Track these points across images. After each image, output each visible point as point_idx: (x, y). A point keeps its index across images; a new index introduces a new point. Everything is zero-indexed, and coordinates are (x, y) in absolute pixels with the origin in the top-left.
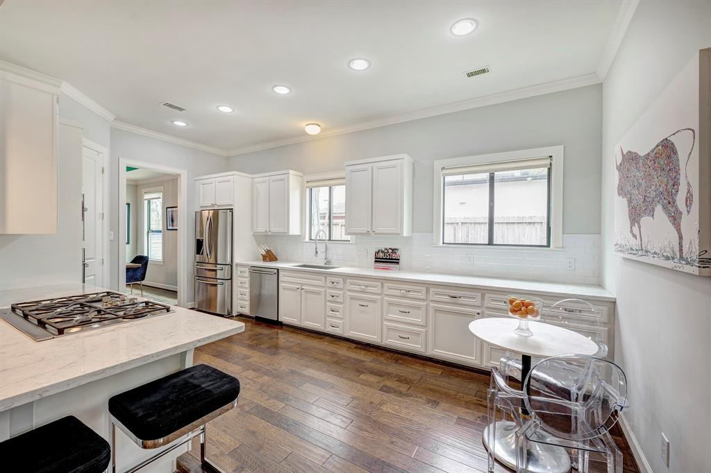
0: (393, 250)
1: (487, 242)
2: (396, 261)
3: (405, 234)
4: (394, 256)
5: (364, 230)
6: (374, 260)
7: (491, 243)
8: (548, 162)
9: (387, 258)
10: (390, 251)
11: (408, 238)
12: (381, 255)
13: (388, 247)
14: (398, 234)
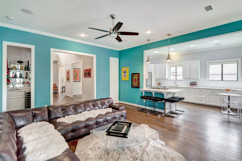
0: (195, 82)
1: (221, 80)
2: (196, 85)
3: (199, 78)
4: (195, 83)
5: (188, 77)
6: (190, 84)
7: (222, 80)
8: (237, 62)
9: (193, 84)
10: (194, 82)
11: (200, 79)
12: (192, 83)
13: (194, 81)
14: (197, 78)
